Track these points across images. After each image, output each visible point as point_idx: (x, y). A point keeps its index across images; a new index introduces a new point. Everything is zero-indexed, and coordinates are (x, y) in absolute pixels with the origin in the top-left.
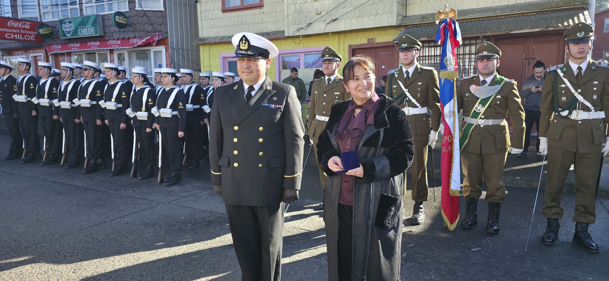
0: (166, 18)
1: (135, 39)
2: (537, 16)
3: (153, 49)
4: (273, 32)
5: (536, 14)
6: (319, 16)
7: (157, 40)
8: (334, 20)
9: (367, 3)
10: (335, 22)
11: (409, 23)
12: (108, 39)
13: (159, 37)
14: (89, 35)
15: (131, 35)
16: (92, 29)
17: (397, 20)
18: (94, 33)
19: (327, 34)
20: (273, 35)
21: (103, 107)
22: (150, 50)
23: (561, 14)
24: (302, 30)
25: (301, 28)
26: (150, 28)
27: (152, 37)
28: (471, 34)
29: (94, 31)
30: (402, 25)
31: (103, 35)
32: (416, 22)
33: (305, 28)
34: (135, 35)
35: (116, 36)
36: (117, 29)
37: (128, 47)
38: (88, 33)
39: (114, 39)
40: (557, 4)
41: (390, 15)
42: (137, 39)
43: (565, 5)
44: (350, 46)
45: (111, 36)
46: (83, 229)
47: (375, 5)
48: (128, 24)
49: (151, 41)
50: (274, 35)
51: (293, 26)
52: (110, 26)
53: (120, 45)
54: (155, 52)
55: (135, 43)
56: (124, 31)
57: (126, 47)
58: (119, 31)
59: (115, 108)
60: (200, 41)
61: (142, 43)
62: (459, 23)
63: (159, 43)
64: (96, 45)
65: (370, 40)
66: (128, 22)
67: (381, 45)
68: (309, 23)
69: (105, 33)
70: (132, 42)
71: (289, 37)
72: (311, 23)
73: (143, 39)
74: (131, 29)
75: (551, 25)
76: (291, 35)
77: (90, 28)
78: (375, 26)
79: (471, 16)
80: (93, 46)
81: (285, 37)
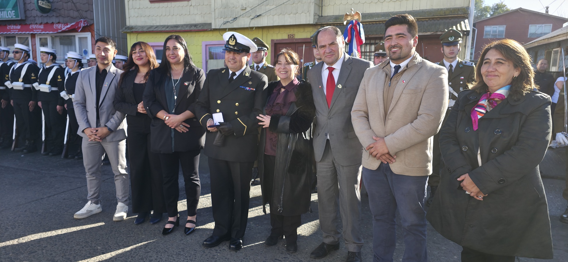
0: (92, 6)
1: (59, 24)
2: (429, 21)
3: (78, 35)
4: (200, 24)
5: (428, 20)
6: (244, 12)
7: (83, 27)
8: (258, 16)
9: (288, 2)
10: (259, 18)
11: (324, 22)
12: (30, 23)
13: (84, 24)
14: (9, 18)
15: (54, 20)
16: (13, 13)
17: (314, 19)
18: (15, 17)
19: (252, 28)
20: (200, 27)
21: (37, 89)
22: (74, 36)
23: (448, 21)
24: (228, 24)
25: (227, 22)
26: (76, 14)
27: (77, 24)
28: (376, 34)
29: (14, 14)
30: (318, 23)
31: (24, 18)
32: (330, 22)
33: (231, 22)
34: (59, 21)
35: (39, 20)
36: (39, 13)
37: (51, 32)
38: (8, 16)
39: (36, 24)
40: (445, 13)
41: (308, 14)
42: (61, 24)
43: (451, 14)
44: (272, 41)
45: (33, 20)
46: (21, 205)
47: (294, 5)
48: (52, 9)
49: (76, 27)
50: (202, 27)
51: (220, 19)
52: (32, 10)
53: (43, 30)
54: (80, 39)
55: (59, 28)
56: (47, 16)
57: (50, 32)
58: (42, 16)
59: (49, 91)
60: (127, 29)
61: (67, 28)
62: (363, 24)
63: (84, 29)
64: (16, 28)
65: (290, 36)
66: (51, 7)
67: (300, 41)
68: (234, 17)
69: (26, 17)
70: (56, 27)
71: (215, 30)
72: (236, 18)
73: (67, 25)
74: (54, 14)
75: (440, 30)
76: (218, 27)
77: (9, 12)
78: (294, 24)
79: (376, 19)
80: (13, 29)
81: (212, 30)
